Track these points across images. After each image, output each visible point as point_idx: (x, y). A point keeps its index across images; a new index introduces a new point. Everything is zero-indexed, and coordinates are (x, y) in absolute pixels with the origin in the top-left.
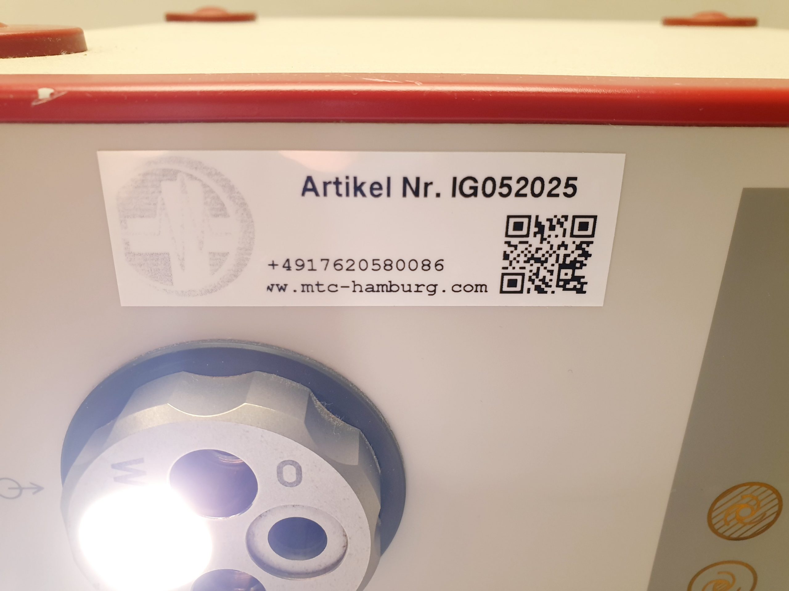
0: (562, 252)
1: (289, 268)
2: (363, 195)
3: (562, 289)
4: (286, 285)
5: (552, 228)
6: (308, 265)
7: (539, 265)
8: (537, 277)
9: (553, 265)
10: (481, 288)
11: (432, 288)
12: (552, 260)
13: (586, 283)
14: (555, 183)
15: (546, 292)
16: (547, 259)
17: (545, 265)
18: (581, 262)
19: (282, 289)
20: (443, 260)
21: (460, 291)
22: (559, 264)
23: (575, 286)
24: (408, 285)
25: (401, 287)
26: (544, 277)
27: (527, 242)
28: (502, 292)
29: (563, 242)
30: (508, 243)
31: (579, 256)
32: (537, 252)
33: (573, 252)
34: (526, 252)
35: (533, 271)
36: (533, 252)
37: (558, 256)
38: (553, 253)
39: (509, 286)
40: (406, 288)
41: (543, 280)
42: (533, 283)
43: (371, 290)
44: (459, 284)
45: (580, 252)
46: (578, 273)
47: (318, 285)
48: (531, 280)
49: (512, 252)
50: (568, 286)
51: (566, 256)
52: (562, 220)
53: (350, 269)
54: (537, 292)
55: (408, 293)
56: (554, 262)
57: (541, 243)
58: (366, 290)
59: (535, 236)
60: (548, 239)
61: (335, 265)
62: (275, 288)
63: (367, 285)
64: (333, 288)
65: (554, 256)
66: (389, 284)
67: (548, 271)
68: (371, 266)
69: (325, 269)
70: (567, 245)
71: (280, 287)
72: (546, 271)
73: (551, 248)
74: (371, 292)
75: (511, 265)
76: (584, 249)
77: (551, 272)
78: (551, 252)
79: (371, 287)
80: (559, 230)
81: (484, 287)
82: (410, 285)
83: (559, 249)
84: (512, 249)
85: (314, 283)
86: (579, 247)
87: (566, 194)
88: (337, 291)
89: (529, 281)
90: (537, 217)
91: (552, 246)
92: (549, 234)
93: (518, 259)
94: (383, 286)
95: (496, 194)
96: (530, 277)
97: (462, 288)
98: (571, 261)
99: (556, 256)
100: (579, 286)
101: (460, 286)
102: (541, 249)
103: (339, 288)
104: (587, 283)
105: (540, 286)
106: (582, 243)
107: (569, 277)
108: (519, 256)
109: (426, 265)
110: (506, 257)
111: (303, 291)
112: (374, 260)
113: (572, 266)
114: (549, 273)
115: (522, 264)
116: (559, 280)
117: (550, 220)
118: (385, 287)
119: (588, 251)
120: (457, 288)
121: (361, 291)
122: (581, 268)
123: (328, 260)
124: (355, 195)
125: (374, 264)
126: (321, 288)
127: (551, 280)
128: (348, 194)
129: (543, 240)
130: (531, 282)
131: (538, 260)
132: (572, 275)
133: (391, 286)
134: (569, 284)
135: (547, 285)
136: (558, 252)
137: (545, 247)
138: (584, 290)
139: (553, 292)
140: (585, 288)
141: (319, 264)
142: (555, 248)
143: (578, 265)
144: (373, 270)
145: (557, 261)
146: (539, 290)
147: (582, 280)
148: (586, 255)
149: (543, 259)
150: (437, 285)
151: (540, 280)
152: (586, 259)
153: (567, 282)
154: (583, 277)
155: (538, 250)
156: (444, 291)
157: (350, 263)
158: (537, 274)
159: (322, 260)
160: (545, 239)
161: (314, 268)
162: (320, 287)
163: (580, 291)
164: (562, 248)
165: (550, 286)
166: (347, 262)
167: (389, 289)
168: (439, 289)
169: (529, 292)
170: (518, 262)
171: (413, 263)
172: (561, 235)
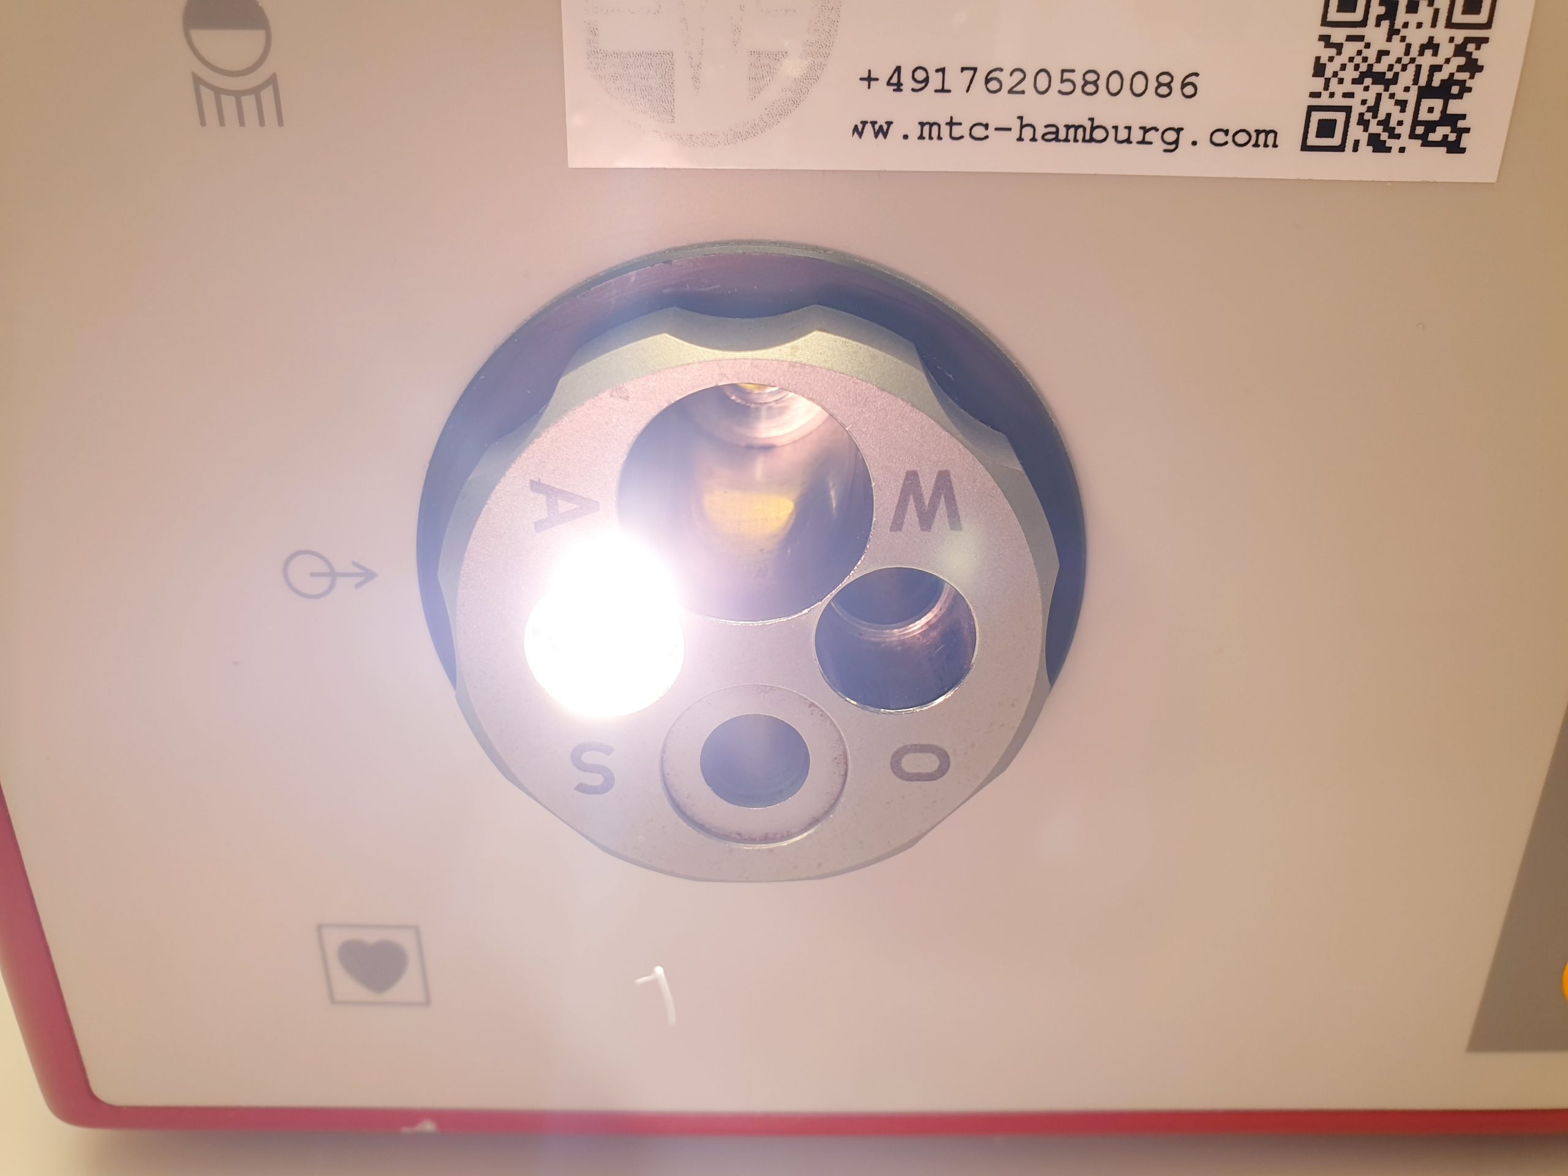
0: (1427, 60)
1: (898, 87)
3: (1420, 142)
4: (889, 124)
5: (1412, 7)
6: (935, 81)
7: (1379, 88)
8: (1375, 116)
9: (1407, 89)
10: (1265, 137)
11: (1171, 136)
12: (1406, 79)
13: (1467, 130)
15: (1389, 150)
16: (1396, 75)
17: (1393, 89)
18: (1462, 83)
19: (882, 131)
20: (1197, 75)
21: (1226, 143)
22: (1419, 87)
23: (1446, 137)
24: (1126, 127)
25: (1112, 132)
26: (1389, 115)
27: (1361, 38)
28: (1305, 147)
29: (1431, 39)
30: (1325, 39)
31: (1460, 69)
32: (1378, 60)
33: (1448, 61)
34: (1358, 60)
35: (1367, 102)
36: (1372, 59)
37: (1419, 68)
38: (1410, 63)
39: (1319, 135)
40: (1123, 134)
41: (1385, 123)
42: (1366, 130)
43: (1053, 136)
44: (1225, 129)
45: (1461, 61)
46: (1454, 107)
47: (951, 124)
48: (1363, 123)
49: (1331, 59)
50: (1432, 137)
51: (1435, 69)
53: (1015, 89)
54: (1371, 148)
55: (1125, 144)
56: (1409, 83)
57: (1389, 39)
58: (1043, 137)
59: (1378, 25)
60: (1403, 32)
61: (987, 81)
62: (869, 127)
63: (1046, 126)
64: (979, 132)
65: (1411, 68)
66: (1088, 125)
67: (1398, 103)
68: (1056, 85)
69: (968, 91)
70: (1438, 45)
71: (877, 127)
72: (1393, 101)
73: (1407, 53)
74: (1053, 142)
75: (1326, 88)
76: (1471, 53)
77: (1402, 104)
78: (1406, 60)
79: (1053, 129)
80: (1425, 12)
81: (1271, 136)
82: (1129, 128)
83: (1421, 53)
84: (1333, 52)
85: (943, 120)
86: (1460, 50)
88: (987, 137)
89: (1358, 124)
91: (1409, 46)
92: (1406, 21)
93: (1341, 74)
94: (1077, 128)
96: (1361, 115)
97: (1229, 138)
98: (1442, 81)
99: (1414, 69)
100: (1452, 137)
101: (1226, 132)
102: (1387, 53)
103: (991, 131)
104: (1469, 129)
105: (1380, 135)
106: (1468, 40)
108: (1343, 67)
109: (1164, 85)
110: (1319, 69)
111: (921, 137)
112: (1063, 71)
113: (1444, 92)
114: (1399, 108)
115: (1348, 87)
116: (1416, 122)
118: (1080, 131)
119: (1477, 60)
120: (1221, 137)
121: (1034, 139)
122: (1461, 98)
123: (975, 70)
125: (1063, 81)
126: (957, 131)
127: (1400, 123)
129: (1392, 32)
130: (1361, 127)
131: (1379, 78)
132: (1441, 112)
133: (1093, 129)
134: (1434, 131)
135: (1393, 135)
136: (1419, 61)
137: (1396, 48)
138: (1462, 145)
139: (1402, 150)
140: (1466, 141)
141: (956, 80)
142: (1414, 52)
143: (1455, 90)
144: (1060, 92)
145: (1416, 81)
146: (1377, 145)
147: (1461, 124)
148: (1473, 67)
149: (1389, 75)
150: (1182, 129)
151: (1379, 123)
152: (1472, 77)
153: (1431, 126)
154: (1463, 117)
155: (1382, 53)
156: (1194, 143)
157: (1018, 76)
158: (1374, 110)
159: (963, 69)
160: (1398, 32)
161: (946, 88)
162: (954, 127)
163: (1455, 148)
164: (1428, 52)
165: (1398, 136)
166: (1011, 74)
167: (1087, 137)
168: (1185, 139)
169: (1355, 149)
170: (1341, 81)
171: (1140, 79)
172: (1427, 22)
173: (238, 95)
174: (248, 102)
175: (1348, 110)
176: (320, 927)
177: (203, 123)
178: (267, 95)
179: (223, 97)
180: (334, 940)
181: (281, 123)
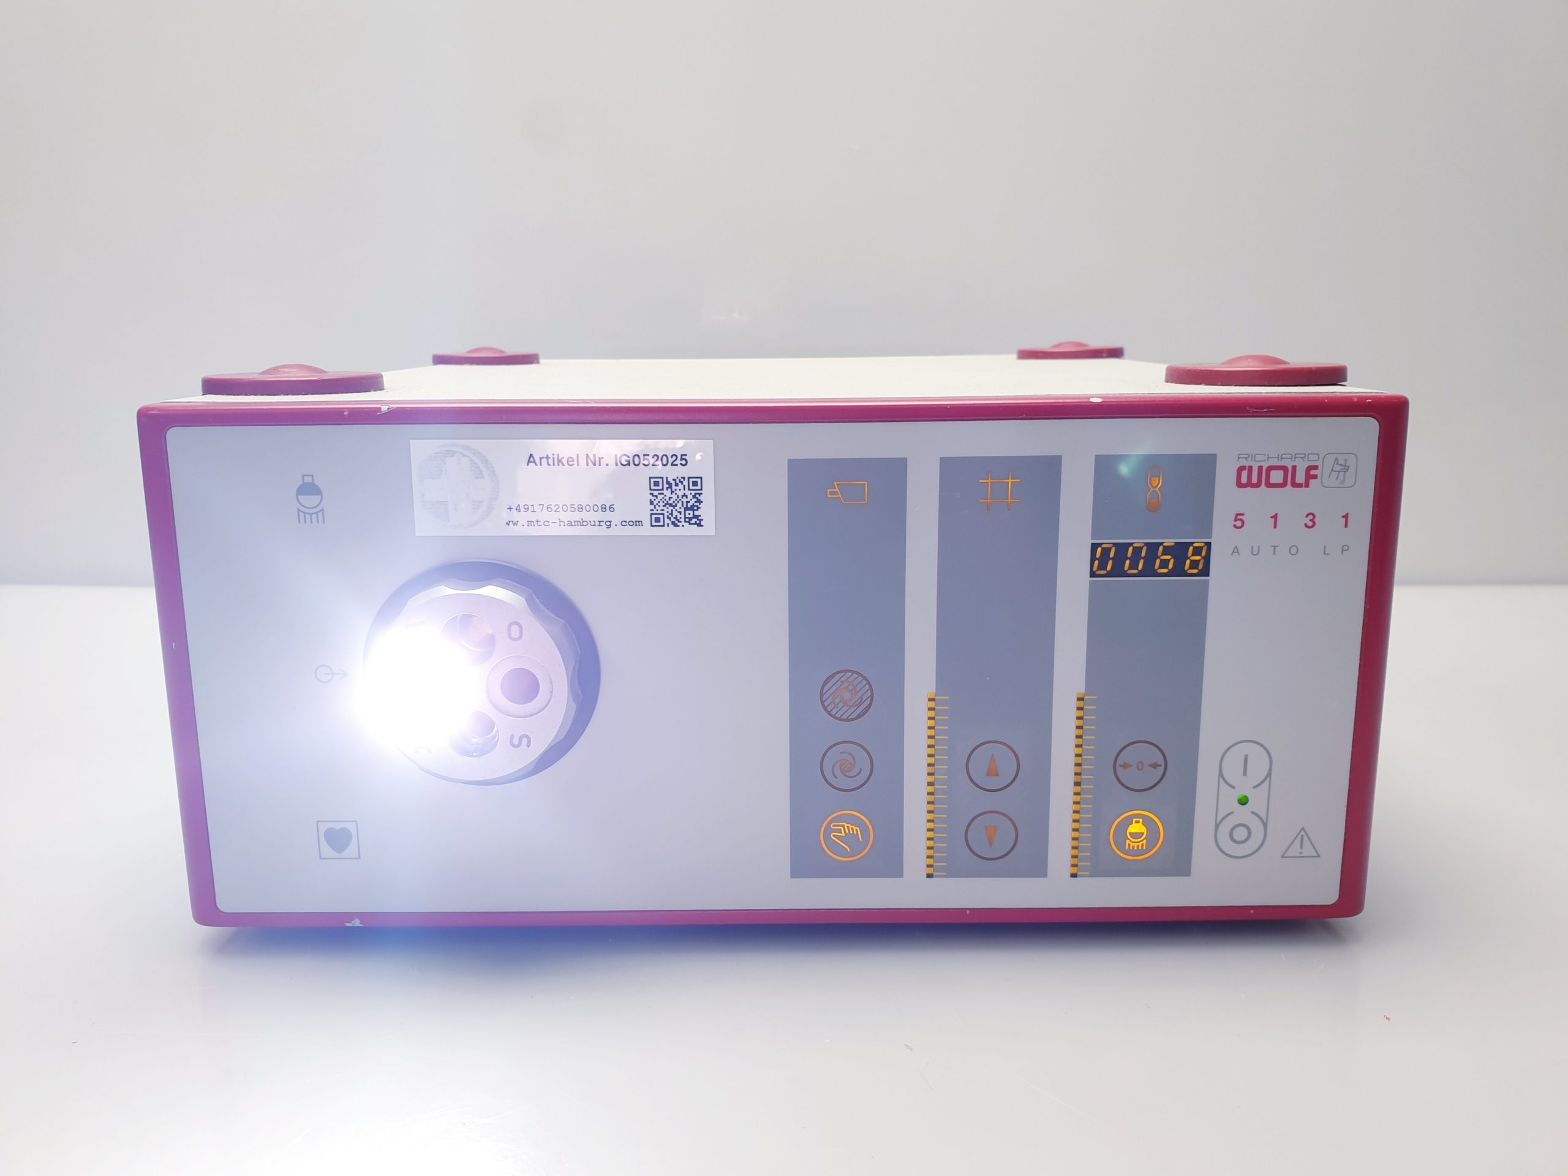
1: (519, 511)
2: (563, 465)
3: (688, 524)
4: (518, 521)
5: (677, 485)
6: (531, 509)
7: (672, 508)
8: (672, 516)
9: (680, 508)
10: (638, 523)
11: (608, 523)
12: (679, 505)
13: (702, 520)
14: (674, 458)
15: (679, 526)
16: (676, 504)
17: (676, 508)
18: (697, 506)
19: (515, 524)
20: (614, 505)
21: (626, 525)
23: (696, 522)
25: (589, 523)
26: (676, 516)
27: (663, 494)
28: (651, 526)
29: (684, 494)
30: (652, 494)
31: (695, 502)
32: (670, 500)
33: (691, 500)
34: (663, 500)
35: (669, 512)
36: (668, 499)
37: (683, 502)
39: (655, 522)
40: (593, 523)
41: (676, 518)
42: (670, 520)
43: (570, 524)
45: (696, 500)
46: (696, 513)
47: (537, 521)
48: (669, 518)
49: (655, 500)
50: (692, 522)
51: (687, 502)
52: (682, 480)
53: (557, 510)
54: (673, 526)
55: (594, 526)
56: (681, 506)
57: (672, 494)
58: (567, 524)
59: (667, 490)
60: (675, 492)
61: (548, 508)
62: (511, 523)
63: (568, 521)
64: (546, 523)
65: (680, 502)
66: (581, 521)
67: (678, 512)
68: (569, 509)
69: (542, 511)
70: (687, 495)
71: (513, 522)
73: (678, 498)
74: (570, 526)
75: (655, 508)
76: (698, 497)
77: (680, 512)
78: (678, 500)
79: (570, 522)
80: (681, 486)
81: (640, 523)
82: (594, 521)
83: (682, 498)
84: (655, 498)
85: (535, 520)
86: (694, 497)
87: (681, 464)
89: (667, 518)
90: (667, 478)
91: (678, 496)
92: (676, 489)
93: (659, 504)
94: (578, 521)
95: (641, 465)
96: (668, 516)
98: (691, 506)
100: (698, 522)
101: (626, 522)
102: (672, 498)
103: (550, 523)
105: (675, 522)
106: (696, 494)
107: (691, 516)
108: (659, 502)
109: (604, 509)
110: (652, 503)
112: (571, 505)
113: (692, 508)
114: (679, 514)
115: (662, 508)
116: (685, 518)
117: (674, 480)
119: (700, 499)
120: (624, 523)
122: (698, 510)
123: (543, 505)
124: (558, 465)
125: (571, 508)
126: (539, 523)
127: (681, 518)
128: (554, 465)
129: (672, 492)
130: (668, 520)
131: (671, 505)
132: (693, 515)
133: (583, 522)
134: (692, 520)
135: (679, 522)
136: (682, 500)
137: (674, 497)
139: (683, 526)
140: (702, 523)
141: (538, 508)
142: (680, 497)
143: (695, 508)
144: (571, 511)
145: (683, 506)
146: (676, 525)
147: (700, 518)
148: (700, 502)
149: (674, 504)
150: (611, 521)
151: (674, 518)
152: (700, 504)
153: (690, 519)
154: (700, 516)
155: (670, 498)
156: (616, 525)
157: (557, 507)
158: (672, 514)
159: (540, 505)
161: (535, 511)
163: (699, 525)
164: (685, 497)
165: (681, 522)
166: (555, 506)
167: (581, 524)
168: (613, 524)
169: (668, 526)
170: (659, 506)
171: (595, 507)
172: (682, 489)
173: (311, 514)
174: (314, 516)
175: (663, 514)
176: (318, 822)
177: (299, 522)
178: (320, 514)
179: (307, 515)
180: (323, 827)
181: (324, 522)
